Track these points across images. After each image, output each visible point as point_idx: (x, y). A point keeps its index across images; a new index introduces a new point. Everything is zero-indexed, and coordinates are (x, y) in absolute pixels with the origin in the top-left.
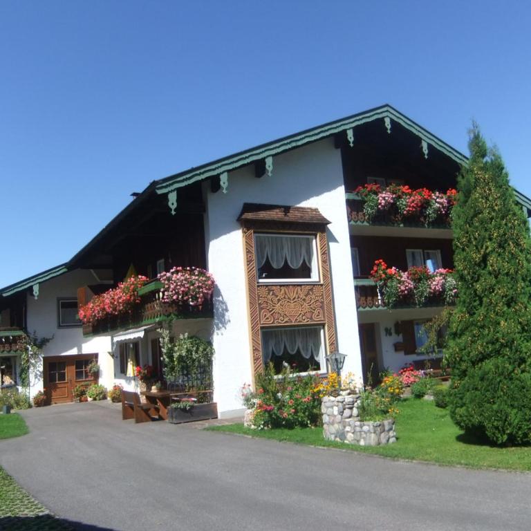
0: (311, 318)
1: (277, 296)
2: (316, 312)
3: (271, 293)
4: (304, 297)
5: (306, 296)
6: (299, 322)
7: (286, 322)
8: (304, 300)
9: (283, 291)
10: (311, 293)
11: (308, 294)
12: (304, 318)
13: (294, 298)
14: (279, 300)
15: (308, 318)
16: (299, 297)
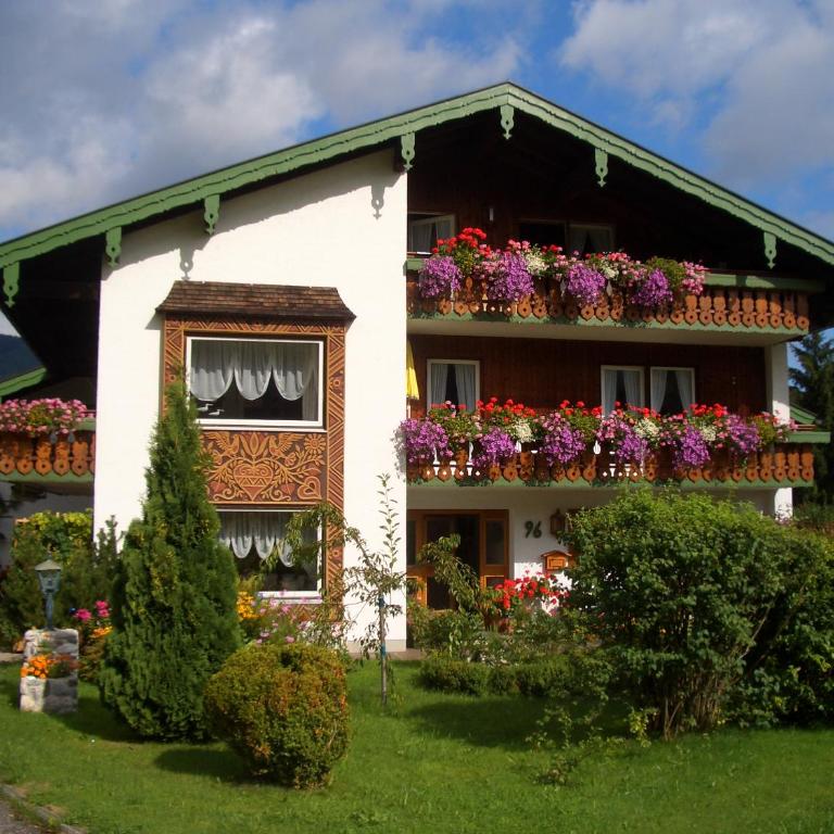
0: (294, 496)
1: (221, 451)
2: (305, 485)
3: (211, 445)
4: (283, 455)
5: (287, 453)
6: (266, 499)
7: (239, 498)
8: (282, 461)
9: (236, 442)
10: (298, 448)
11: (293, 449)
12: (276, 493)
13: (260, 457)
14: (225, 459)
15: (284, 494)
16: (269, 455)
